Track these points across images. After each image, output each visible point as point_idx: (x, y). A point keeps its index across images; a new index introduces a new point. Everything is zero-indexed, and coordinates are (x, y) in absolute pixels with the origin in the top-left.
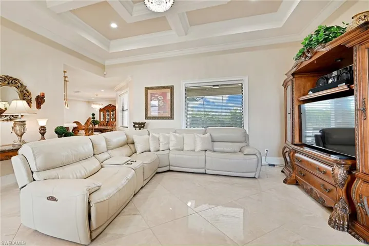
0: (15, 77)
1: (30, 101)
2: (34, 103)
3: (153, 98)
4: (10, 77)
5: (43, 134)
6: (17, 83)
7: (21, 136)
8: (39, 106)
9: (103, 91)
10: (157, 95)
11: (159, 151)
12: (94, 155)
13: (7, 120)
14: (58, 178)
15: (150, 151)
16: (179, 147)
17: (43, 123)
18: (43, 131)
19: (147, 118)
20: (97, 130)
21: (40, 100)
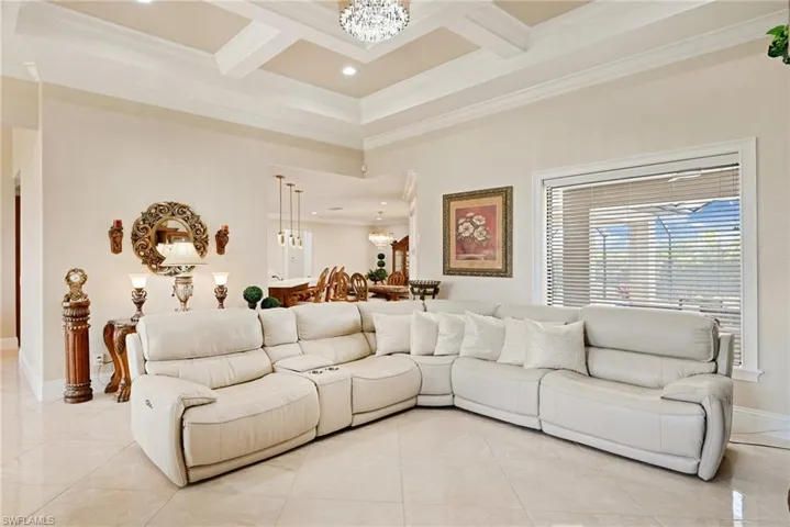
0: (182, 203)
1: (206, 242)
2: (212, 245)
3: (461, 221)
4: (176, 204)
5: (221, 299)
6: (185, 213)
7: (185, 301)
8: (221, 248)
9: (383, 203)
10: (472, 214)
11: (432, 355)
12: (263, 346)
13: (170, 274)
14: (178, 377)
15: (409, 353)
16: (487, 352)
17: (221, 280)
18: (221, 295)
19: (448, 271)
20: (379, 294)
21: (222, 239)
